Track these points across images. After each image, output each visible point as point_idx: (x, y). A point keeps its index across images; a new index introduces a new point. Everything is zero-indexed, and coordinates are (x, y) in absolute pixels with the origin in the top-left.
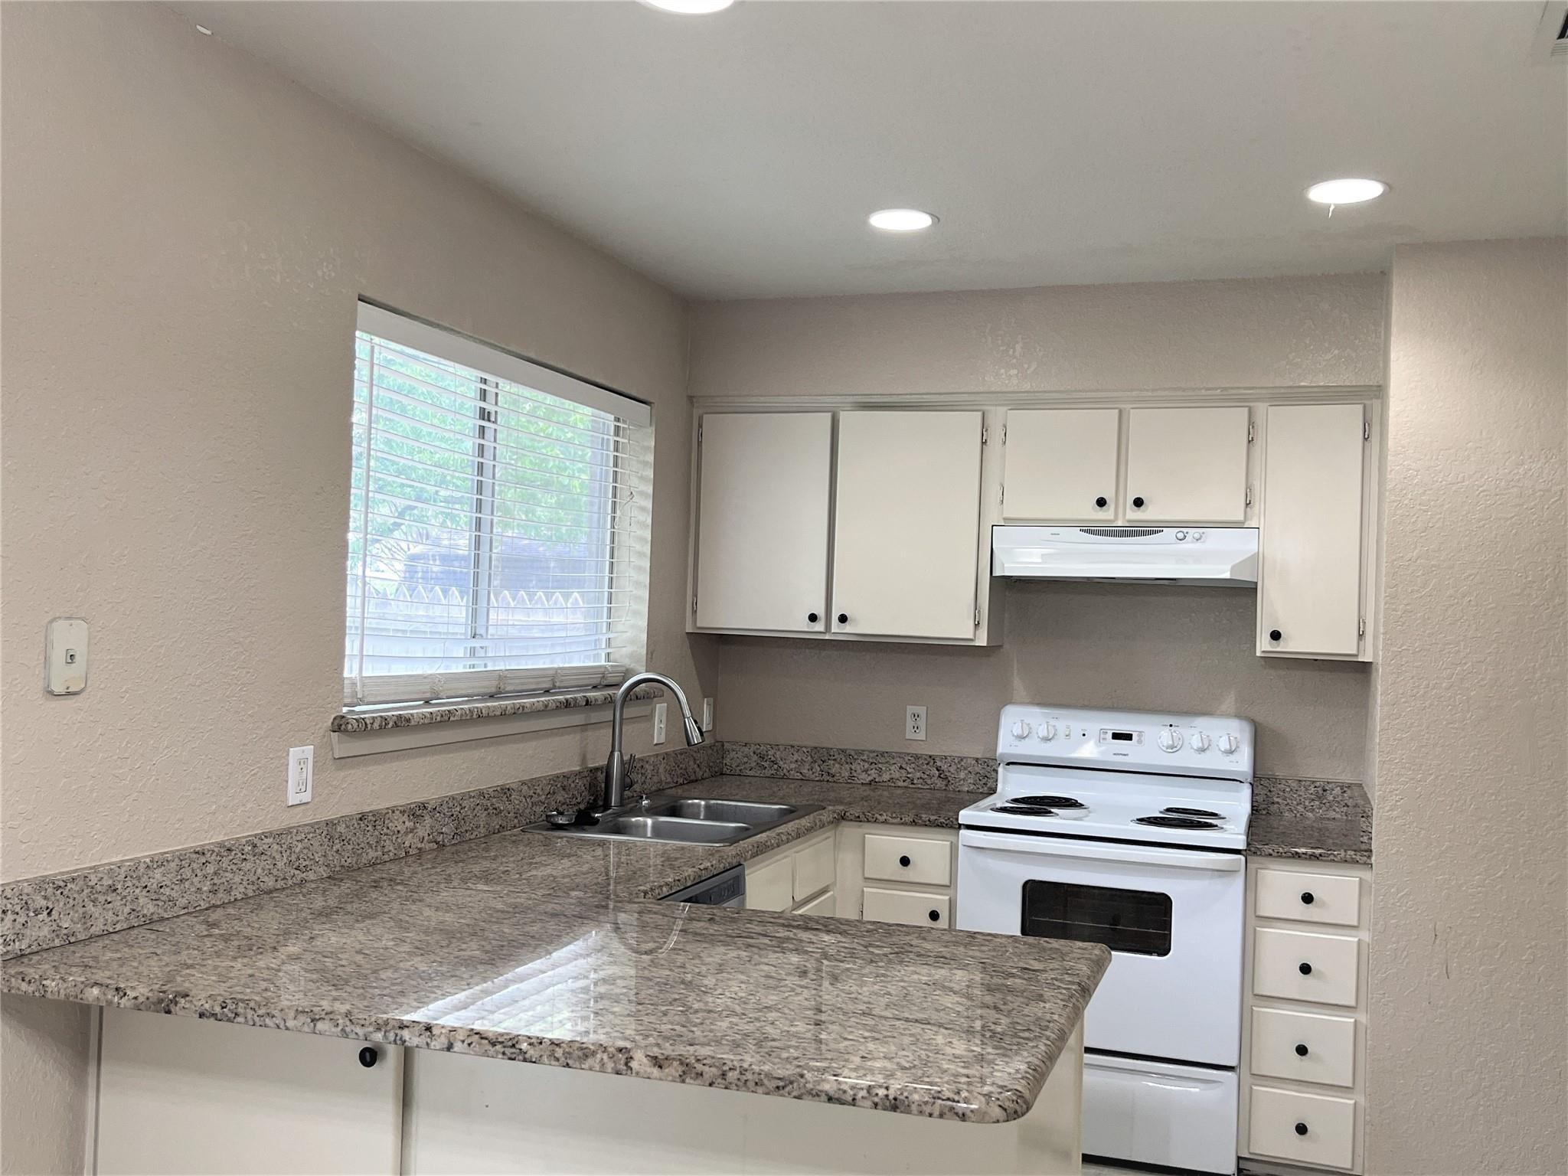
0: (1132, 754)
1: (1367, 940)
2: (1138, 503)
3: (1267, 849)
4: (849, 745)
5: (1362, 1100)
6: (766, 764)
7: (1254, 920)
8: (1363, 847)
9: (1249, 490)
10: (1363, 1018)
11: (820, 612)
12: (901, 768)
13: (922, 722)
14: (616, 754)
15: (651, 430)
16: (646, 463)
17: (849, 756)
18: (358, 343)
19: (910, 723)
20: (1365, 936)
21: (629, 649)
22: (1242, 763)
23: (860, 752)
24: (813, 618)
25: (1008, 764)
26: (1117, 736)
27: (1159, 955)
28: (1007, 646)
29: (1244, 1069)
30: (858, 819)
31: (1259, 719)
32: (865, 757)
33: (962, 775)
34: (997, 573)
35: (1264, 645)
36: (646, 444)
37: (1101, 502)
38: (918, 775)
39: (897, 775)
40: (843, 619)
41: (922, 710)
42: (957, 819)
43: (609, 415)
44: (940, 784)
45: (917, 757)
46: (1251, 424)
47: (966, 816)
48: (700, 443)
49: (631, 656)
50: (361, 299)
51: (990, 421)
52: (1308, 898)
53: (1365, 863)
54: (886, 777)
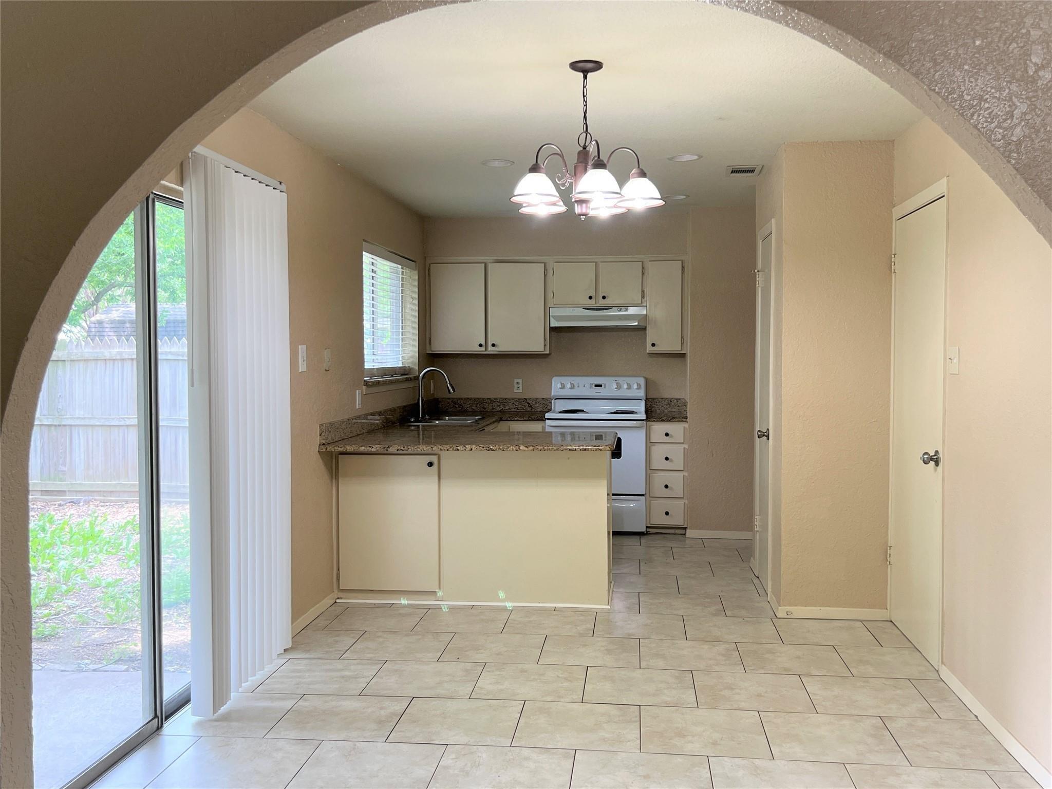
0: (602, 392)
1: (687, 447)
2: (604, 297)
3: (653, 420)
4: (492, 397)
5: (686, 502)
6: (457, 406)
7: (649, 443)
8: (685, 416)
9: (643, 291)
10: (686, 474)
11: (483, 343)
12: (513, 404)
13: (520, 386)
14: (420, 398)
15: (416, 272)
16: (414, 286)
17: (492, 401)
18: (364, 257)
19: (516, 386)
20: (686, 446)
21: (411, 360)
22: (641, 393)
23: (496, 399)
24: (481, 345)
25: (556, 399)
26: (596, 386)
27: (618, 459)
28: (553, 354)
29: (647, 495)
30: (507, 420)
31: (647, 377)
32: (498, 401)
33: (537, 405)
34: (551, 326)
35: (649, 349)
36: (414, 278)
37: (590, 298)
38: (520, 406)
39: (511, 407)
40: (493, 345)
41: (520, 381)
42: (545, 417)
43: (399, 266)
44: (529, 409)
45: (519, 399)
46: (643, 268)
47: (547, 415)
48: (429, 275)
49: (412, 363)
50: (364, 240)
51: (548, 267)
52: (667, 435)
53: (685, 421)
54: (507, 408)
